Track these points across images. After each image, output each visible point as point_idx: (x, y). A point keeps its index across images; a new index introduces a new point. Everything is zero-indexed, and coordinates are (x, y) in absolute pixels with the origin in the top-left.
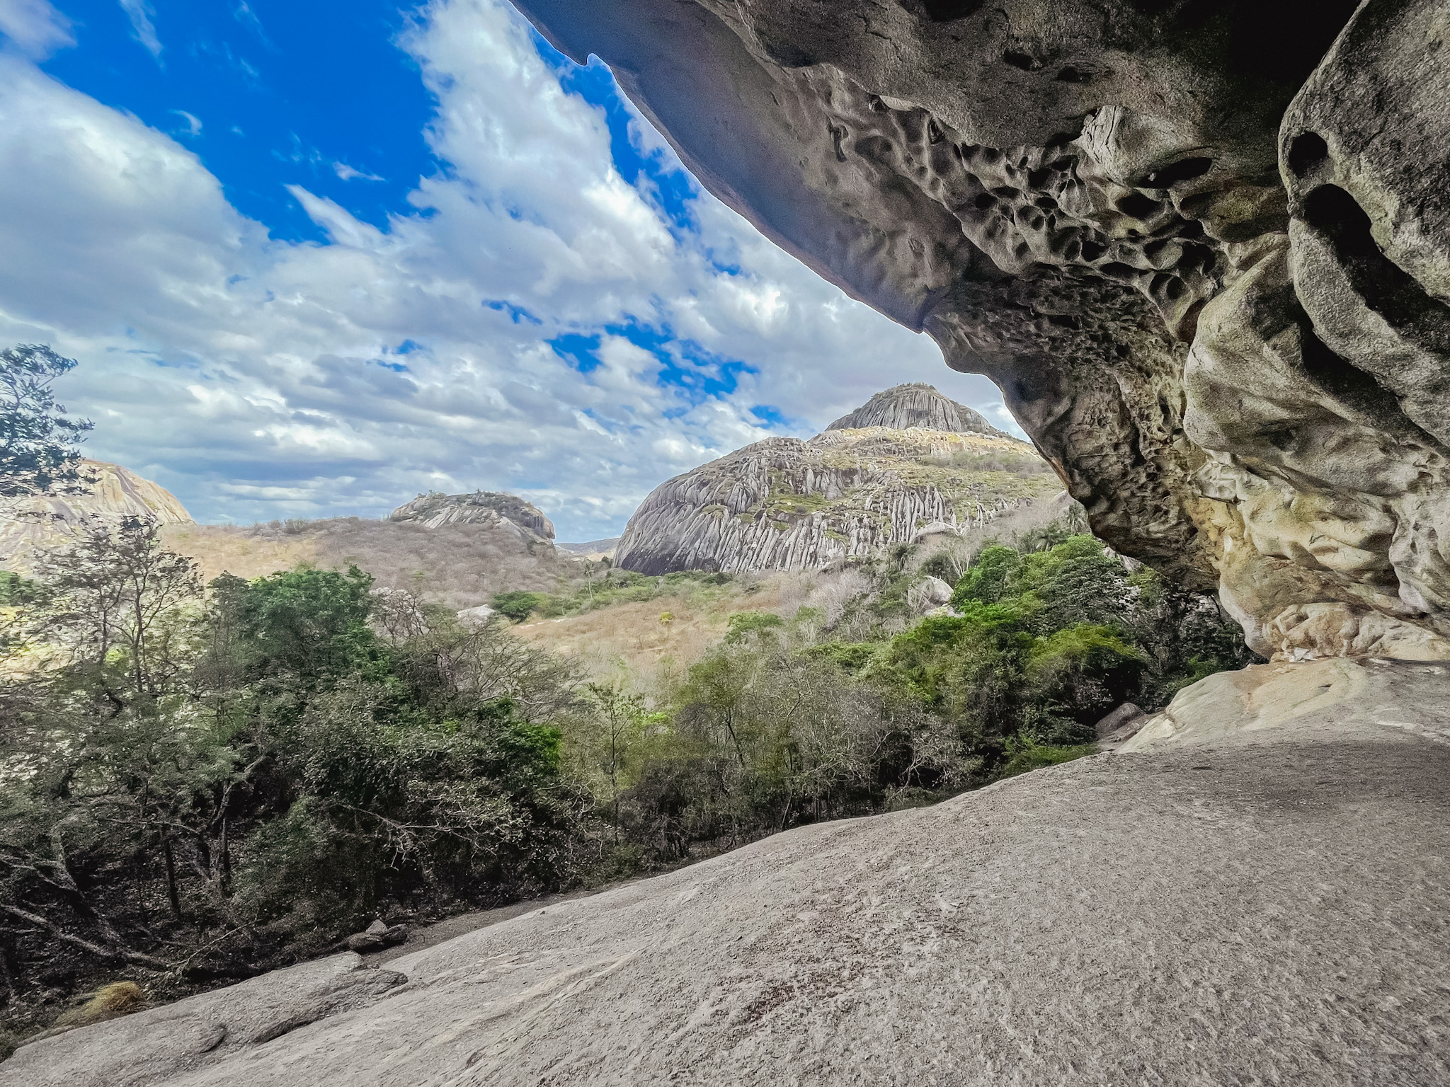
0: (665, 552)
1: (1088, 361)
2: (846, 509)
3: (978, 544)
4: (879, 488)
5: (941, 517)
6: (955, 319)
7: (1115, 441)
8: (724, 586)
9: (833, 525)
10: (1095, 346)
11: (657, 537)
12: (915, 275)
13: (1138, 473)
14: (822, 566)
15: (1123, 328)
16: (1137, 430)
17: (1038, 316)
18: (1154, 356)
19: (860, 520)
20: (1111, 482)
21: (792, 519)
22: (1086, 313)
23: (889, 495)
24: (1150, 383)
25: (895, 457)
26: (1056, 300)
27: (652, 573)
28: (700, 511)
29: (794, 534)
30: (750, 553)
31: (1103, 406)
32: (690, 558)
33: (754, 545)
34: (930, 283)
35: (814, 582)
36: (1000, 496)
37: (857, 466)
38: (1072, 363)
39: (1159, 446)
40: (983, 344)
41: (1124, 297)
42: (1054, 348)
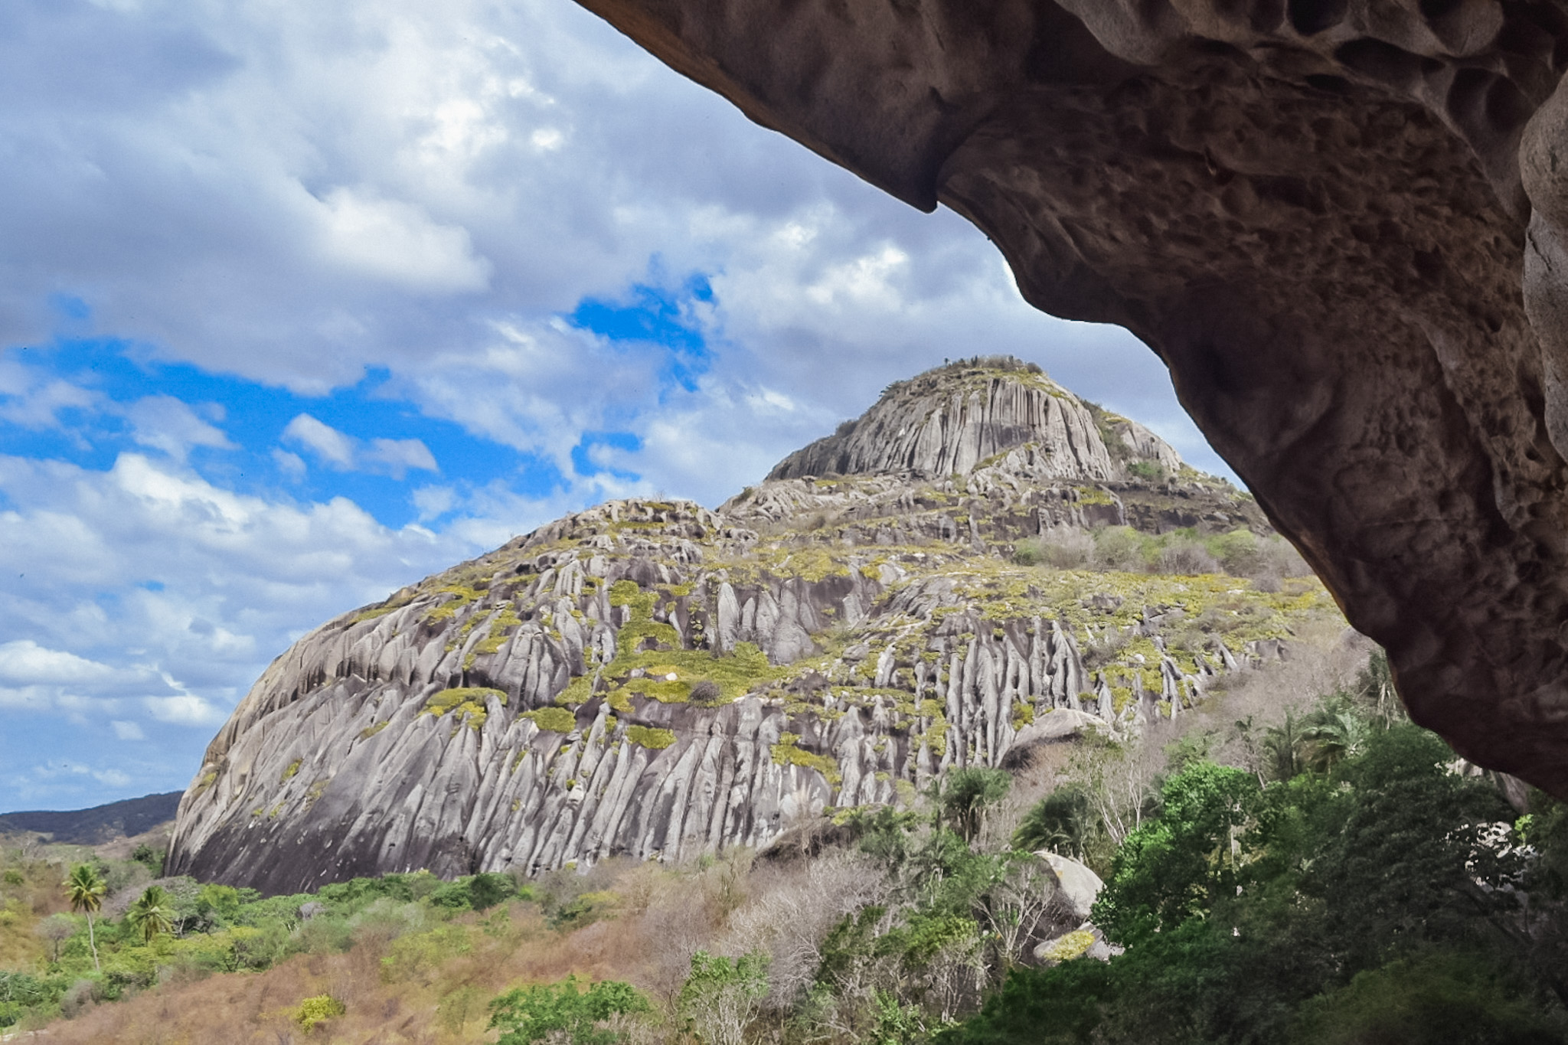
0: (321, 826)
1: (1353, 290)
2: (826, 684)
3: (1158, 766)
4: (911, 628)
5: (1074, 697)
6: (1033, 185)
7: (1439, 486)
8: (490, 912)
9: (794, 729)
10: (1367, 253)
11: (298, 785)
12: (904, 63)
13: (1499, 563)
14: (767, 840)
15: (1420, 209)
16: (1487, 461)
17: (1226, 176)
18: (1497, 277)
19: (866, 713)
21: (681, 719)
22: (1333, 170)
23: (939, 644)
24: (1498, 345)
25: (946, 546)
27: (283, 888)
28: (421, 707)
29: (689, 757)
30: (567, 815)
31: (1404, 401)
32: (396, 837)
33: (577, 794)
34: (942, 80)
35: (742, 885)
36: (1215, 636)
37: (851, 571)
38: (1325, 297)
39: (1537, 496)
40: (1108, 246)
41: (1411, 132)
42: (1276, 260)
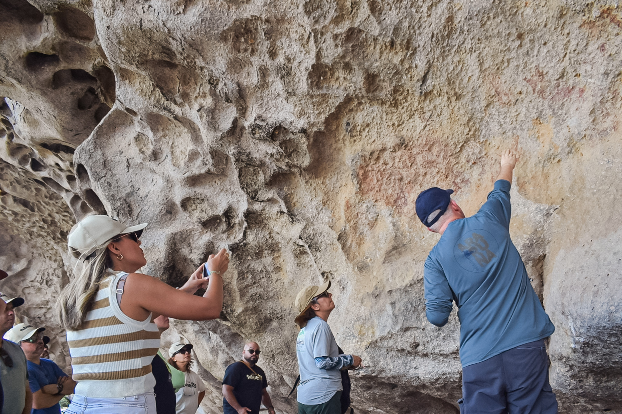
20: (53, 329)
26: (18, 187)
